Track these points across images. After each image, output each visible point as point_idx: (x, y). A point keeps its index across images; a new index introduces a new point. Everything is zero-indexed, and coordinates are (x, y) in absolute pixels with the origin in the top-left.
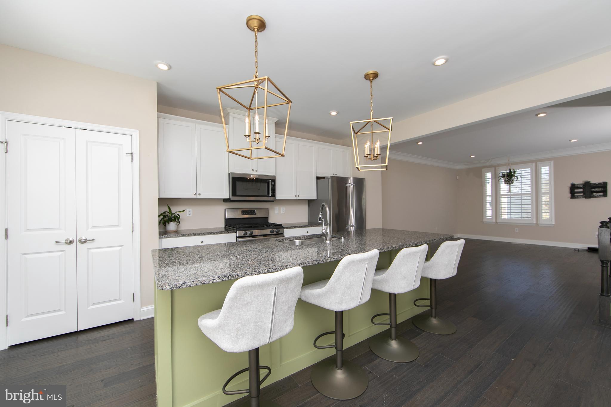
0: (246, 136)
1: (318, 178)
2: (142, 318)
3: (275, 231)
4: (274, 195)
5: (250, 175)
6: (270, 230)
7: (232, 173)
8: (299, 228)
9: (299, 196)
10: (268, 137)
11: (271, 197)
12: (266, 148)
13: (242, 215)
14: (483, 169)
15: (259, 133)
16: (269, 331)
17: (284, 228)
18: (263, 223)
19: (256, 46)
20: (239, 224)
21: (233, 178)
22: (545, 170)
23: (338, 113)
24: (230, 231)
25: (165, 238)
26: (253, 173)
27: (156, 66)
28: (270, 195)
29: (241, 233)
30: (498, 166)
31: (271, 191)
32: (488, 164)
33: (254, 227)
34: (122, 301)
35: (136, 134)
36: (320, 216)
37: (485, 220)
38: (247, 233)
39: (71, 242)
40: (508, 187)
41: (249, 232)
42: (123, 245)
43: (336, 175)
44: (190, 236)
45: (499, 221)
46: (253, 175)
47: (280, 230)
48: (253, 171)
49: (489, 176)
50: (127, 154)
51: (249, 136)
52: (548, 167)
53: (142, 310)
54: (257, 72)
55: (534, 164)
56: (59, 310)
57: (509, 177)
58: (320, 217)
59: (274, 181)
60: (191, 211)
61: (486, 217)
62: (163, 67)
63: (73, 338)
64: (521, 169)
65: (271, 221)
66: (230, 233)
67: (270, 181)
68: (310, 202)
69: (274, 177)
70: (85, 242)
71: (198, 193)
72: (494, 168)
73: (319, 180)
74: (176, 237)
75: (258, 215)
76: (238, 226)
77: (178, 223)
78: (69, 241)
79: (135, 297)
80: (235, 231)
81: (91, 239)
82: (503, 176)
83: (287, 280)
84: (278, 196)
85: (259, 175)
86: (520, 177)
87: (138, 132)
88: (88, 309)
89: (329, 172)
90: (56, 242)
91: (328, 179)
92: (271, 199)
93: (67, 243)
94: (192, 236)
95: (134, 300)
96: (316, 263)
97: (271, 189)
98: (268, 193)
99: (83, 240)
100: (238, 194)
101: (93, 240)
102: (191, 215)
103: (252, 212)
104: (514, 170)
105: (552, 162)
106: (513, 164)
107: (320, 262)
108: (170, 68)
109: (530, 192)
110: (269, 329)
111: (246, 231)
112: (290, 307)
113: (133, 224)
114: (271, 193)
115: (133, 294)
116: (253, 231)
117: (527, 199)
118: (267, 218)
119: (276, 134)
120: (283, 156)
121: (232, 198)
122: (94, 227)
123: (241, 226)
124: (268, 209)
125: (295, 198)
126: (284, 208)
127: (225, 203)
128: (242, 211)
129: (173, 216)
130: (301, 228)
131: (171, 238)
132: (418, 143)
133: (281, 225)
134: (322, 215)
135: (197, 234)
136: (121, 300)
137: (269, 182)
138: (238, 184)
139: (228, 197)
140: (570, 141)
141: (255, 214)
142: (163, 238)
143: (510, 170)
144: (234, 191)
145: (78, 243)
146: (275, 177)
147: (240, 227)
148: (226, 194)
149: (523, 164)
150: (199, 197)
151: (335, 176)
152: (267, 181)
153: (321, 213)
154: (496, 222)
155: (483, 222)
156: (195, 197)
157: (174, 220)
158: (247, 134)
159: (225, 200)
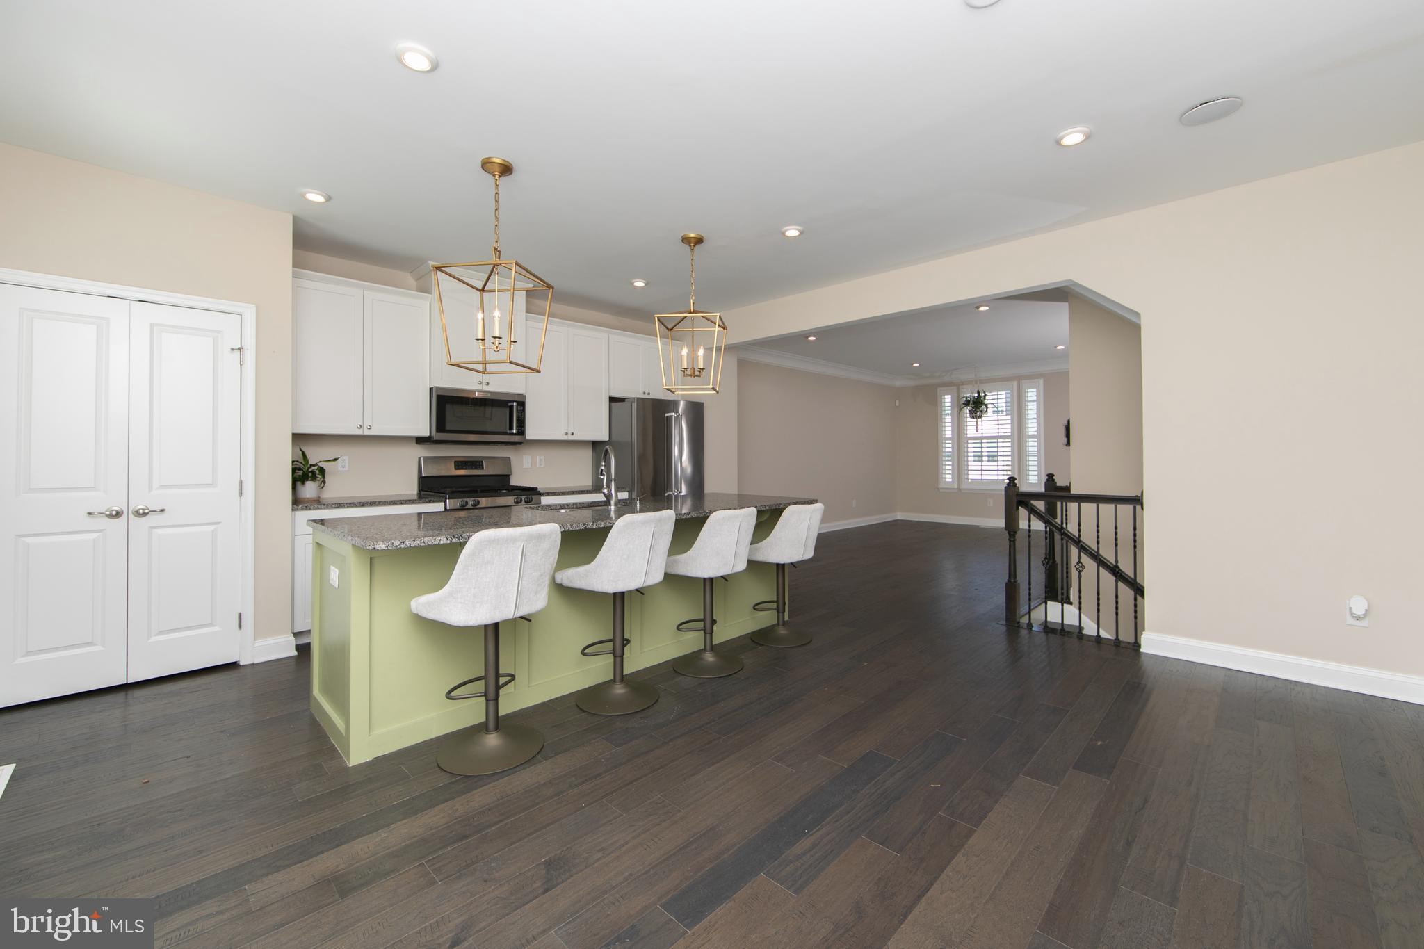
0: (478, 339)
1: (613, 400)
2: (256, 661)
3: (523, 499)
4: (521, 431)
5: (474, 392)
6: (514, 498)
7: (438, 388)
8: (571, 494)
9: (573, 434)
10: (515, 342)
11: (515, 434)
12: (511, 362)
13: (456, 469)
14: (939, 389)
15: (499, 338)
16: (515, 601)
17: (542, 494)
18: (500, 484)
19: (497, 201)
20: (451, 487)
21: (439, 397)
22: (1031, 394)
23: (646, 284)
24: (433, 499)
25: (302, 509)
26: (479, 388)
27: (303, 196)
28: (514, 432)
29: (457, 503)
30: (963, 383)
31: (517, 423)
32: (946, 379)
33: (482, 491)
34: (216, 629)
35: (250, 313)
36: (603, 468)
37: (942, 486)
38: (467, 502)
39: (118, 514)
40: (975, 423)
41: (470, 502)
42: (219, 521)
43: (649, 394)
44: (352, 507)
45: (964, 486)
46: (479, 391)
47: (534, 497)
48: (480, 383)
49: (948, 400)
50: (232, 349)
51: (482, 340)
52: (1035, 390)
53: (256, 645)
54: (497, 242)
55: (1015, 383)
56: (91, 644)
57: (976, 406)
58: (602, 470)
59: (522, 404)
60: (347, 461)
61: (944, 480)
62: (316, 197)
63: (119, 697)
64: (998, 392)
65: (515, 481)
66: (434, 502)
67: (515, 404)
68: (595, 444)
69: (523, 396)
70: (144, 514)
71: (366, 425)
72: (955, 388)
73: (613, 404)
74: (325, 508)
75: (488, 470)
76: (448, 490)
77: (323, 484)
78: (114, 513)
79: (242, 621)
80: (444, 499)
81: (158, 509)
82: (967, 403)
83: (540, 537)
84: (531, 434)
85: (492, 393)
86: (992, 406)
87: (254, 309)
88: (150, 641)
89: (632, 389)
90: (90, 514)
91: (631, 400)
92: (517, 439)
93: (111, 516)
94: (356, 506)
95: (240, 627)
96: (582, 527)
97: (517, 420)
98: (511, 428)
99: (141, 511)
100: (448, 427)
101: (162, 510)
102: (346, 469)
103: (475, 463)
104: (984, 393)
105: (1041, 381)
106: (982, 381)
107: (589, 527)
108: (329, 199)
109: (1010, 434)
110: (515, 598)
111: (465, 499)
112: (542, 575)
113: (241, 482)
114: (517, 427)
115: (240, 614)
116: (479, 499)
117: (1005, 447)
118: (506, 477)
119: (528, 314)
120: (539, 372)
121: (436, 436)
122: (163, 487)
123: (454, 490)
124: (509, 458)
125: (566, 438)
126: (542, 457)
127: (417, 445)
128: (455, 462)
129: (310, 470)
130: (576, 494)
131: (314, 509)
132: (808, 337)
133: (537, 488)
134: (605, 466)
135: (367, 503)
136: (214, 626)
137: (513, 406)
138: (449, 409)
139: (428, 435)
140: (1056, 347)
141: (483, 468)
142: (297, 510)
143: (978, 392)
144: (441, 422)
145: (131, 516)
146: (525, 396)
147: (453, 492)
148: (423, 428)
149: (999, 382)
150: (367, 432)
151: (646, 396)
152: (509, 404)
153: (603, 464)
154: (959, 489)
155: (938, 489)
156: (359, 432)
157: (314, 478)
158: (480, 337)
159: (420, 440)
